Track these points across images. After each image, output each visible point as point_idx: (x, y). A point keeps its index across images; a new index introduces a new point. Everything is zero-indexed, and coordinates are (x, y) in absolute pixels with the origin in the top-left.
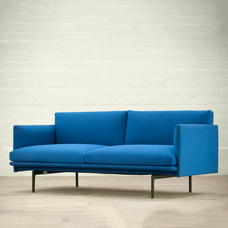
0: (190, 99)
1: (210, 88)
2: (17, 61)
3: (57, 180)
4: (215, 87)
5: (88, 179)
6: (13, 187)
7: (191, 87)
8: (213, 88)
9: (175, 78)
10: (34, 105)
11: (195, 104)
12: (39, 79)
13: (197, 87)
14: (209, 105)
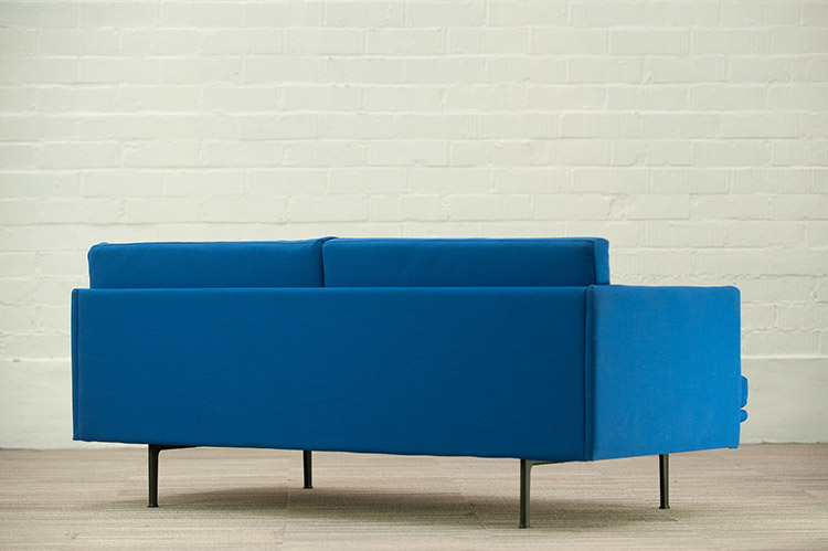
0: (611, 204)
1: (674, 168)
2: (65, 83)
3: (190, 458)
4: (689, 165)
5: (287, 457)
6: (48, 482)
7: (614, 166)
8: (684, 168)
9: (563, 138)
10: (118, 224)
11: (628, 219)
12: (135, 139)
13: (632, 164)
14: (671, 222)
